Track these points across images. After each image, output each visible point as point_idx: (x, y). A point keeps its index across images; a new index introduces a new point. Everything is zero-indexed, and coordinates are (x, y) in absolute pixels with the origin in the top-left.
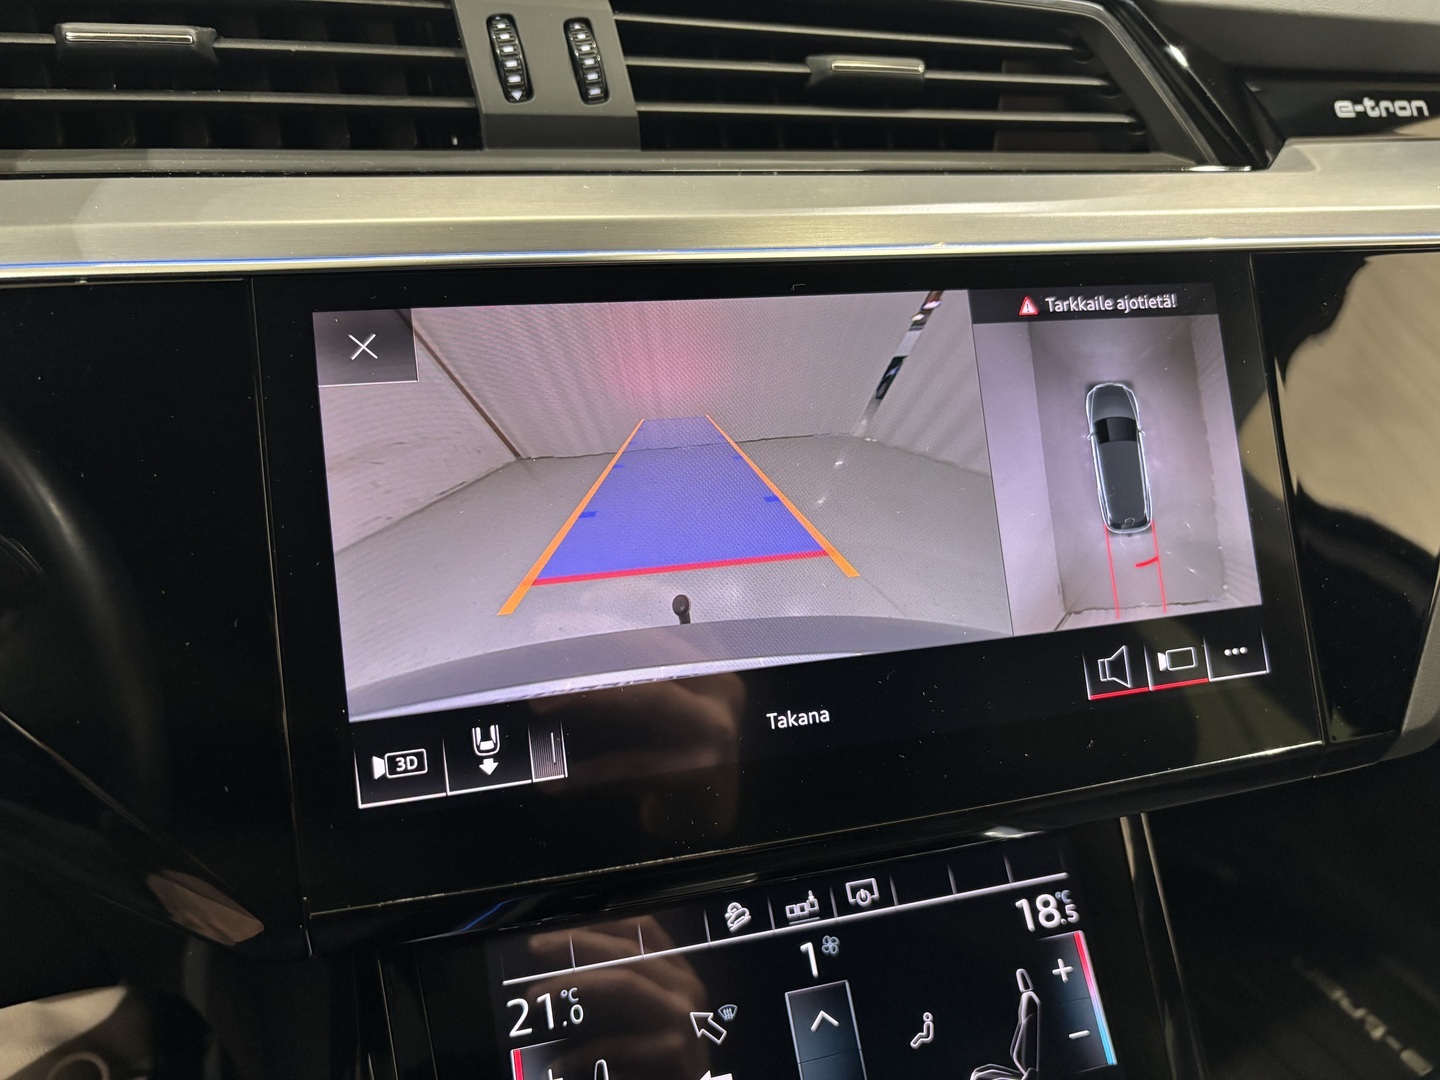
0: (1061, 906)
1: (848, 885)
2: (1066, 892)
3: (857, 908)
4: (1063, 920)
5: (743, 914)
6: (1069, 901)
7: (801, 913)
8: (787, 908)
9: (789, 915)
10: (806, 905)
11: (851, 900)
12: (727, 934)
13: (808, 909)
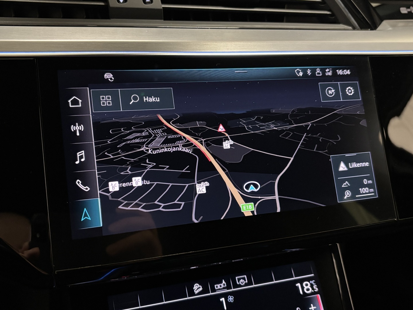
0: (312, 286)
1: (237, 278)
2: (314, 281)
3: (240, 286)
4: (313, 291)
5: (200, 288)
6: (315, 284)
7: (220, 288)
8: (215, 286)
9: (216, 288)
10: (222, 285)
11: (238, 283)
12: (194, 294)
13: (223, 286)
